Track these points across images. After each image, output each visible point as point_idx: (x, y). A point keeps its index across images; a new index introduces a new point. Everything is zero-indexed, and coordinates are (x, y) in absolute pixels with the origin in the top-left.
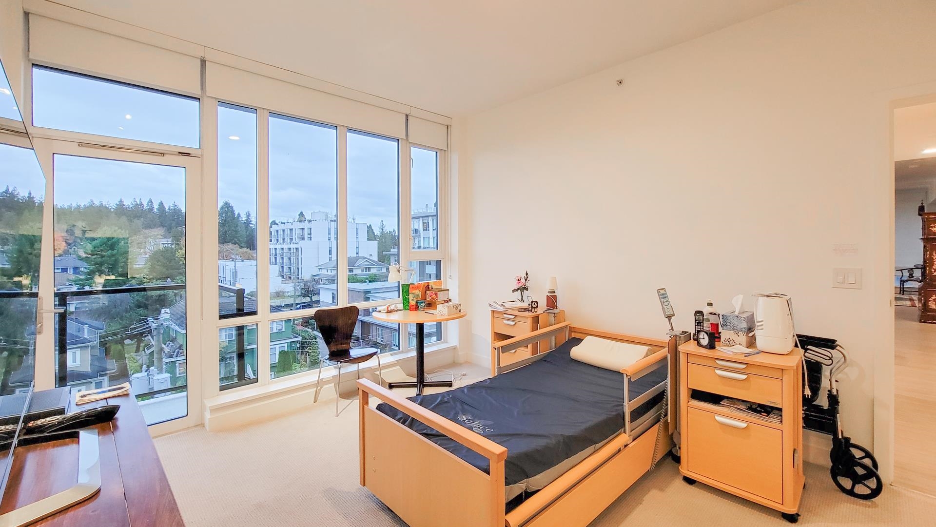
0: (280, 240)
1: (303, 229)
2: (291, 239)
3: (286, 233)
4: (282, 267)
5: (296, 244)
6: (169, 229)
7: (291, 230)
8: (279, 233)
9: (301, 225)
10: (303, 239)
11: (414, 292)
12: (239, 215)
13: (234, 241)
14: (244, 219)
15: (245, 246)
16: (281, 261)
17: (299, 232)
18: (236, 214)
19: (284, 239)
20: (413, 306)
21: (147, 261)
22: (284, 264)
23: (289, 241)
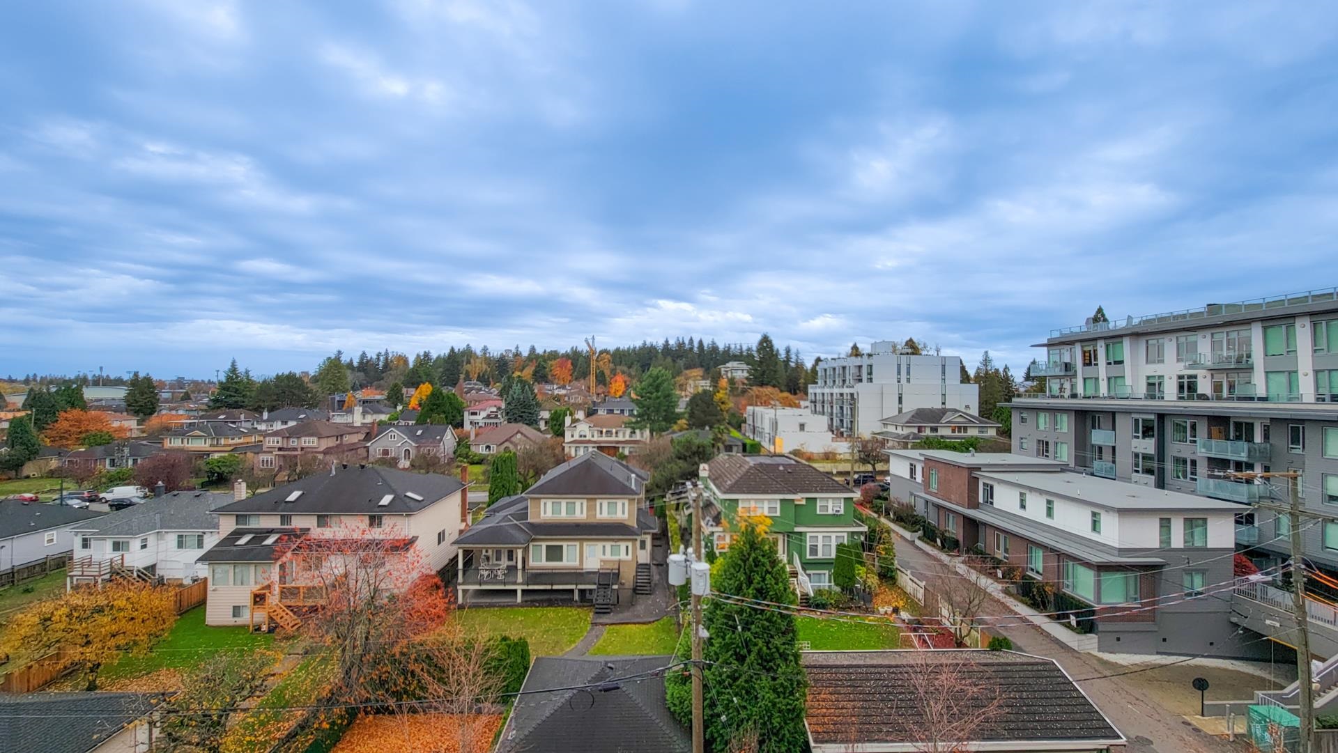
0: (829, 382)
1: (860, 367)
2: (844, 381)
3: (837, 372)
4: (832, 419)
5: (850, 387)
6: (707, 370)
7: (844, 368)
8: (828, 373)
9: (858, 361)
10: (860, 380)
13: (773, 383)
14: (783, 356)
15: (786, 390)
16: (829, 411)
17: (854, 370)
18: (775, 350)
19: (834, 381)
21: (688, 405)
22: (834, 415)
23: (841, 384)
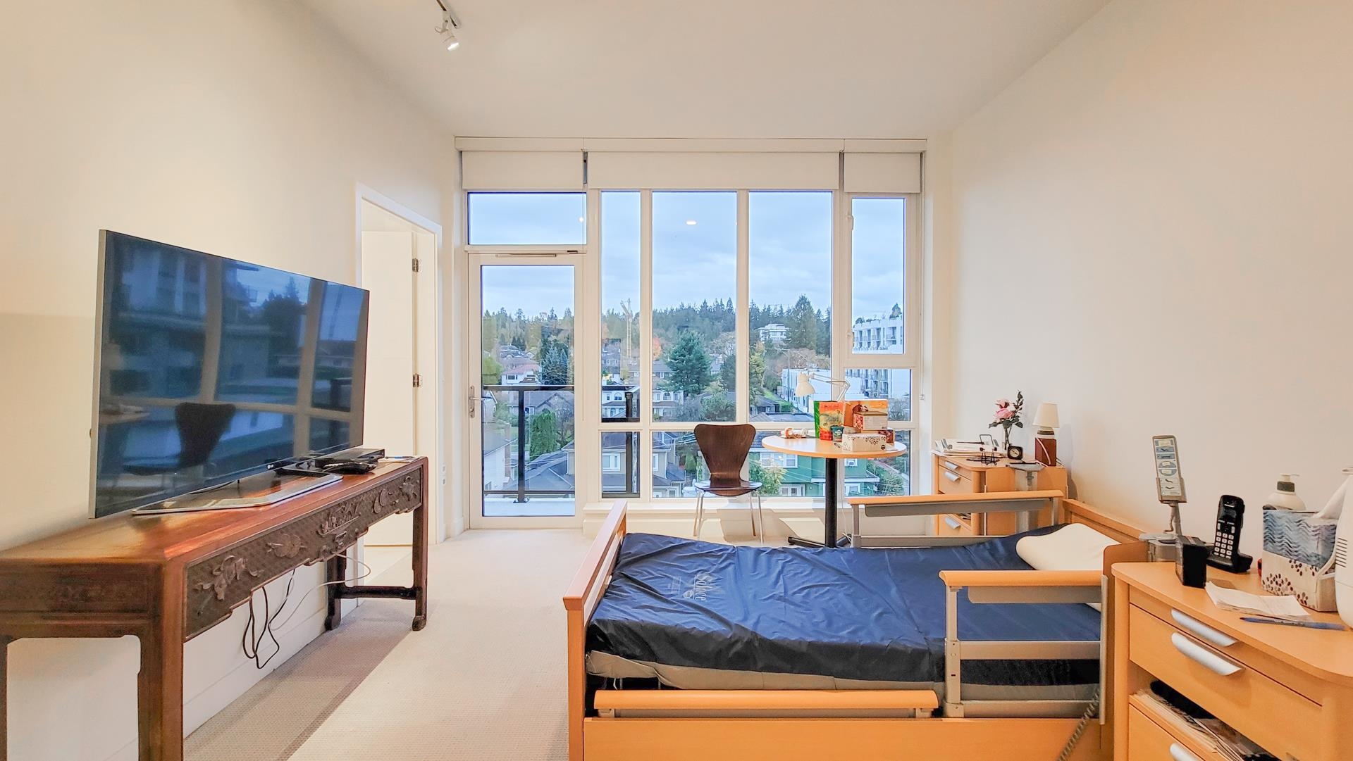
0: (865, 344)
1: (894, 328)
2: (879, 343)
3: (872, 334)
4: (867, 381)
5: (884, 349)
7: (878, 329)
8: (863, 335)
9: (892, 323)
10: (894, 342)
11: (828, 413)
12: (819, 312)
13: (810, 345)
14: (825, 317)
15: (823, 352)
17: (889, 333)
18: (816, 312)
19: (869, 343)
20: (826, 433)
21: (722, 367)
22: (869, 377)
23: (876, 346)
